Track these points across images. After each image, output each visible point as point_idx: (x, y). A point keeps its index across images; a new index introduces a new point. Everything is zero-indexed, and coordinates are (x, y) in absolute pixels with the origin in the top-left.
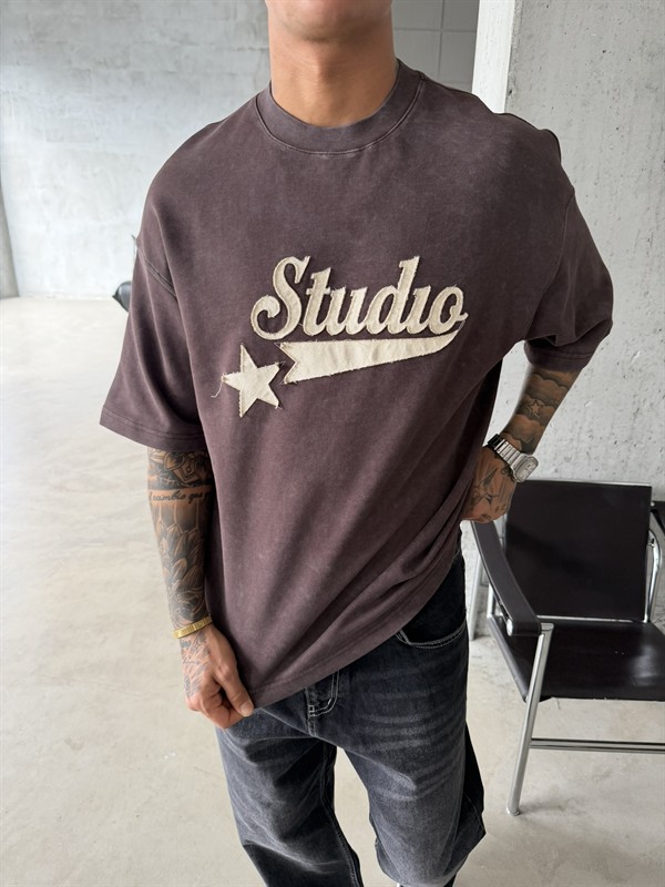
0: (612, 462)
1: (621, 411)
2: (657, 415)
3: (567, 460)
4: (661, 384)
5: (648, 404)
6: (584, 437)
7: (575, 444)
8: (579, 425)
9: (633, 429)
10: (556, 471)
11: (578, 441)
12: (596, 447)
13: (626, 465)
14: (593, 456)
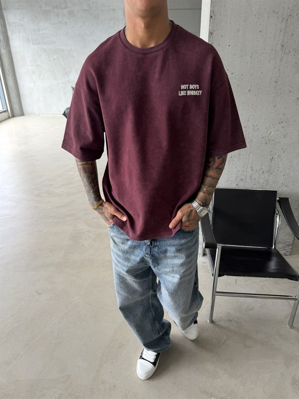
0: (261, 181)
1: (265, 158)
2: (281, 160)
3: (242, 180)
4: (283, 146)
5: (277, 155)
6: (249, 170)
7: (245, 173)
8: (247, 165)
9: (270, 166)
10: (237, 185)
11: (246, 172)
12: (254, 174)
13: (268, 182)
14: (253, 178)
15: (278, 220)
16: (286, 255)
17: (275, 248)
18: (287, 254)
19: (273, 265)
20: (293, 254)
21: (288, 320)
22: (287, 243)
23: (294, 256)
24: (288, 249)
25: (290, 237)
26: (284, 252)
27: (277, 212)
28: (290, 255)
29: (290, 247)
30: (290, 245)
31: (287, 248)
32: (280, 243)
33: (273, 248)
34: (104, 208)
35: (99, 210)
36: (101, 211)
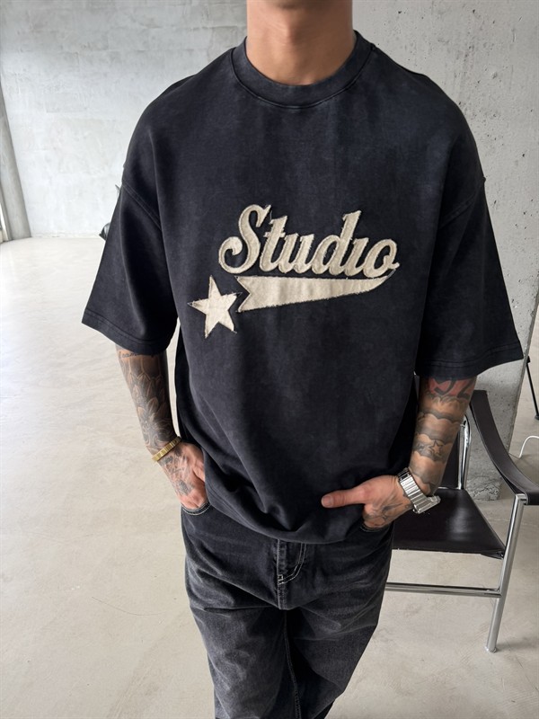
15: (466, 434)
16: (490, 499)
17: (462, 488)
18: (492, 496)
20: (503, 498)
22: (491, 477)
23: (504, 501)
24: (494, 487)
25: (492, 472)
26: (485, 493)
27: (465, 419)
28: (498, 499)
29: (498, 484)
30: (495, 480)
31: (491, 486)
32: (475, 476)
33: (460, 488)
34: (181, 459)
35: (169, 463)
36: (173, 467)
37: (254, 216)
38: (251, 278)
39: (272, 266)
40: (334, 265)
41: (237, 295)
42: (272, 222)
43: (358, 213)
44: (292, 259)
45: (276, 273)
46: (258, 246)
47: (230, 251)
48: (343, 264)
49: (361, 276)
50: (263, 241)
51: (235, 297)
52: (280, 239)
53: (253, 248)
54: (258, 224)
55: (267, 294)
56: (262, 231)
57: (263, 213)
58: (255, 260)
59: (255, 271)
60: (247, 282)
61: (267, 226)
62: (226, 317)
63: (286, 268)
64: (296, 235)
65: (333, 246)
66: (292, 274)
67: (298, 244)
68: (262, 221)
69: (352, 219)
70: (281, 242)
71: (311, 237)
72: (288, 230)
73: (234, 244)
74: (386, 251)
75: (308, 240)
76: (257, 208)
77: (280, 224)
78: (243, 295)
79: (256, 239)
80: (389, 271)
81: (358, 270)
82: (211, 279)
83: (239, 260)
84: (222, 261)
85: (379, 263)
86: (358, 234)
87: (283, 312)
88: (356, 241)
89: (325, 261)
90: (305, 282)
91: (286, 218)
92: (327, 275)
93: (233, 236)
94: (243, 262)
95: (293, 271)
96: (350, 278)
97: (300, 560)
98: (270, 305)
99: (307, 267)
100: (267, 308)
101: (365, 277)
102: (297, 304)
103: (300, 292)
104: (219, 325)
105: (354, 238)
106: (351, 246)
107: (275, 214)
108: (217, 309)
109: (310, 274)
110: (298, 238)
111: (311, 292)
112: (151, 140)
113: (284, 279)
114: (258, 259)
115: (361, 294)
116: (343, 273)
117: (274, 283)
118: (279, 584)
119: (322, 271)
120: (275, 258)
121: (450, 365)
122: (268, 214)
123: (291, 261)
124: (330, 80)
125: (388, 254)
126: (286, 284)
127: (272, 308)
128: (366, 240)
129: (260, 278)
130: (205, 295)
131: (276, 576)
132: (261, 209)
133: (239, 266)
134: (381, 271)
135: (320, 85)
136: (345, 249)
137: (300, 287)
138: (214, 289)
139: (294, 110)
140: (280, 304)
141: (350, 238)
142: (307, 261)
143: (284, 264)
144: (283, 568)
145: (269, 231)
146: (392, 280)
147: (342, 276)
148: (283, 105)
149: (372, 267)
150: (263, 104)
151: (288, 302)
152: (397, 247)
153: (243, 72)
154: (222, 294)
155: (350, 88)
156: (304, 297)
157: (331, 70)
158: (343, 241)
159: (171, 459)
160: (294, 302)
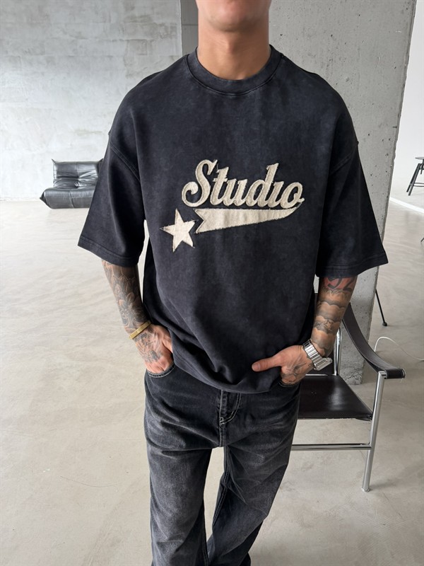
16: (355, 384)
17: (337, 374)
18: (358, 382)
19: (336, 399)
20: (366, 382)
21: (361, 480)
22: (356, 367)
23: (366, 385)
24: (358, 375)
25: (359, 358)
26: (352, 379)
28: (361, 383)
29: (361, 372)
30: (359, 369)
31: (356, 374)
32: (345, 367)
33: (335, 374)
34: (153, 335)
35: (144, 338)
36: (147, 341)
37: (206, 168)
38: (204, 210)
39: (219, 201)
40: (261, 200)
41: (195, 222)
42: (218, 171)
43: (277, 164)
44: (232, 196)
45: (222, 206)
46: (209, 188)
47: (189, 192)
48: (267, 199)
49: (279, 207)
50: (212, 184)
51: (194, 223)
52: (224, 183)
53: (206, 190)
54: (209, 173)
55: (215, 220)
56: (211, 178)
57: (212, 165)
58: (207, 197)
59: (208, 205)
60: (201, 213)
61: (215, 174)
62: (187, 237)
63: (228, 203)
64: (235, 180)
65: (260, 187)
66: (233, 206)
67: (236, 186)
68: (211, 171)
69: (273, 169)
70: (225, 185)
71: (246, 181)
72: (229, 177)
73: (192, 187)
74: (295, 190)
75: (243, 183)
76: (208, 162)
77: (223, 173)
78: (199, 221)
79: (208, 183)
80: (298, 204)
81: (277, 204)
82: (176, 211)
83: (196, 197)
84: (184, 199)
85: (291, 199)
86: (276, 179)
87: (227, 233)
88: (275, 183)
89: (255, 198)
90: (242, 211)
91: (228, 168)
92: (256, 207)
93: (191, 181)
94: (199, 199)
95: (233, 204)
96: (272, 209)
97: (236, 407)
98: (218, 228)
99: (242, 202)
100: (216, 230)
101: (281, 208)
102: (236, 227)
103: (238, 219)
104: (183, 243)
105: (274, 182)
106: (272, 187)
107: (220, 166)
108: (181, 231)
109: (245, 206)
110: (237, 182)
111: (246, 219)
112: (132, 116)
113: (227, 210)
114: (209, 196)
115: (279, 220)
116: (267, 205)
117: (220, 213)
118: (220, 424)
119: (253, 204)
120: (221, 195)
121: (339, 267)
122: (216, 166)
123: (231, 198)
124: (256, 77)
125: (297, 192)
126: (228, 213)
127: (219, 230)
128: (282, 183)
129: (211, 210)
130: (173, 223)
131: (218, 418)
132: (210, 162)
133: (196, 202)
134: (293, 203)
135: (249, 80)
136: (269, 189)
137: (238, 215)
138: (178, 218)
139: (231, 96)
140: (225, 227)
141: (271, 182)
142: (243, 198)
143: (227, 200)
144: (224, 413)
145: (217, 177)
146: (300, 209)
147: (267, 207)
148: (224, 93)
149: (287, 201)
150: (211, 92)
151: (230, 226)
152: (303, 187)
153: (196, 71)
154: (184, 221)
155: (269, 82)
156: (241, 222)
157: (257, 70)
158: (267, 184)
159: (145, 335)
160: (234, 225)
